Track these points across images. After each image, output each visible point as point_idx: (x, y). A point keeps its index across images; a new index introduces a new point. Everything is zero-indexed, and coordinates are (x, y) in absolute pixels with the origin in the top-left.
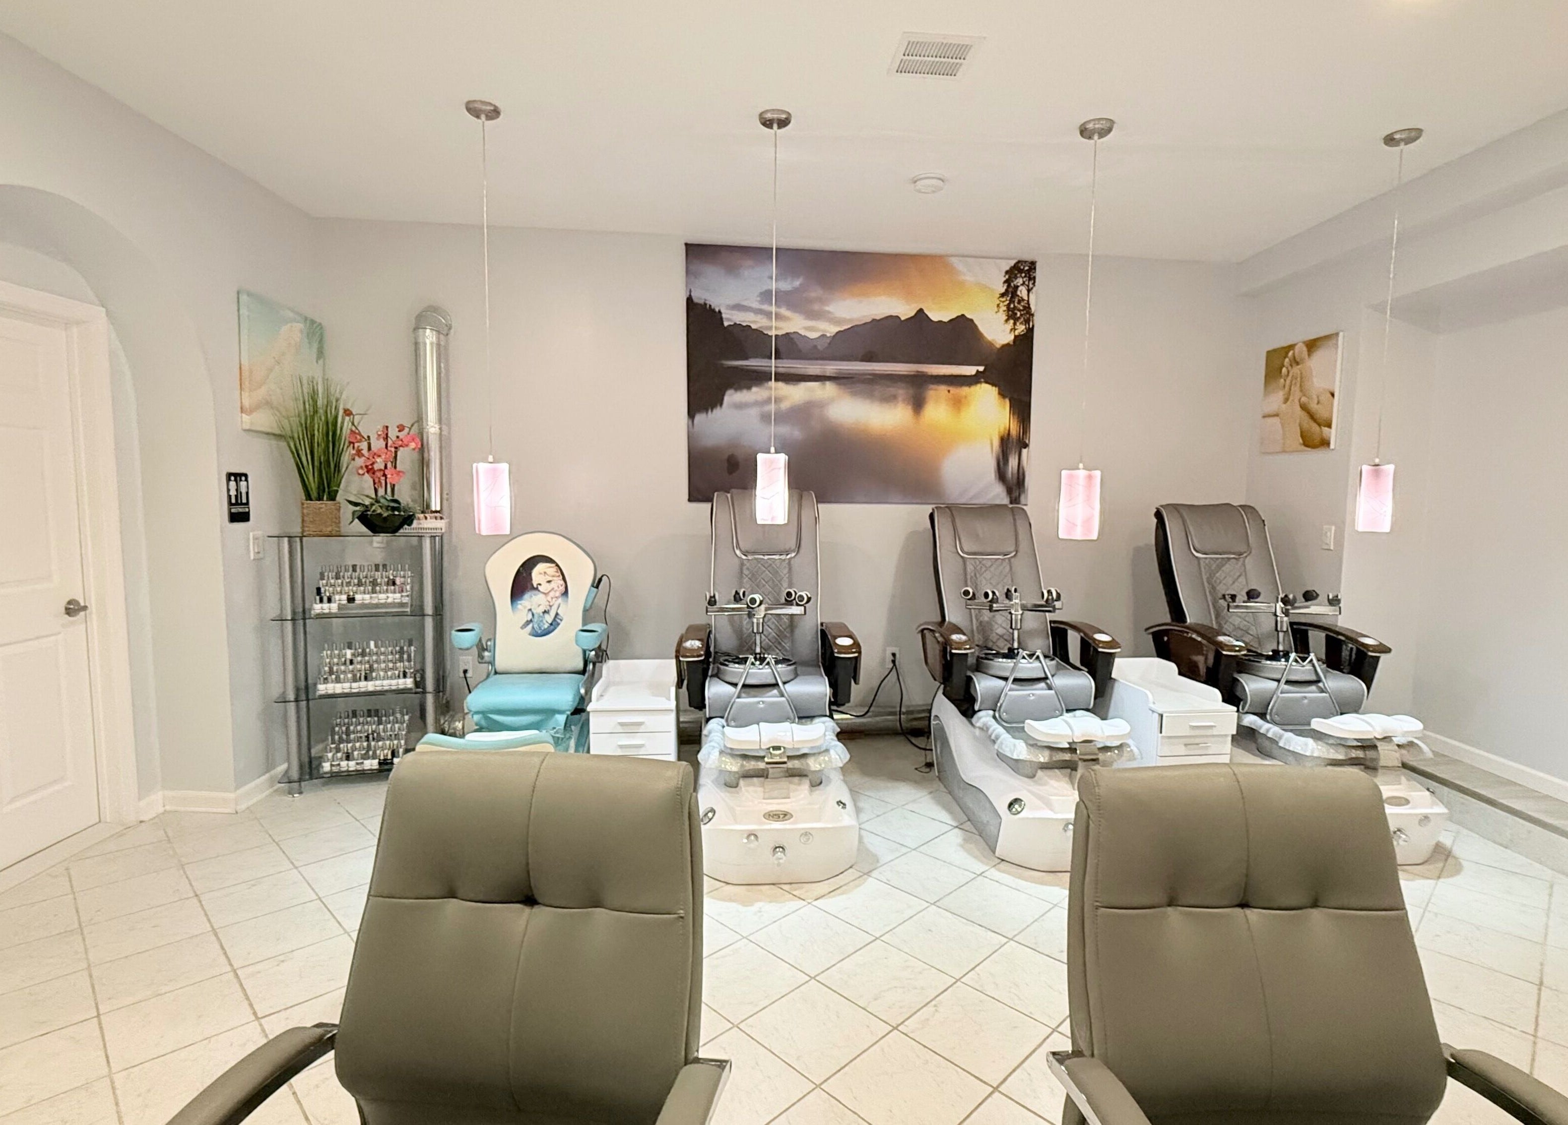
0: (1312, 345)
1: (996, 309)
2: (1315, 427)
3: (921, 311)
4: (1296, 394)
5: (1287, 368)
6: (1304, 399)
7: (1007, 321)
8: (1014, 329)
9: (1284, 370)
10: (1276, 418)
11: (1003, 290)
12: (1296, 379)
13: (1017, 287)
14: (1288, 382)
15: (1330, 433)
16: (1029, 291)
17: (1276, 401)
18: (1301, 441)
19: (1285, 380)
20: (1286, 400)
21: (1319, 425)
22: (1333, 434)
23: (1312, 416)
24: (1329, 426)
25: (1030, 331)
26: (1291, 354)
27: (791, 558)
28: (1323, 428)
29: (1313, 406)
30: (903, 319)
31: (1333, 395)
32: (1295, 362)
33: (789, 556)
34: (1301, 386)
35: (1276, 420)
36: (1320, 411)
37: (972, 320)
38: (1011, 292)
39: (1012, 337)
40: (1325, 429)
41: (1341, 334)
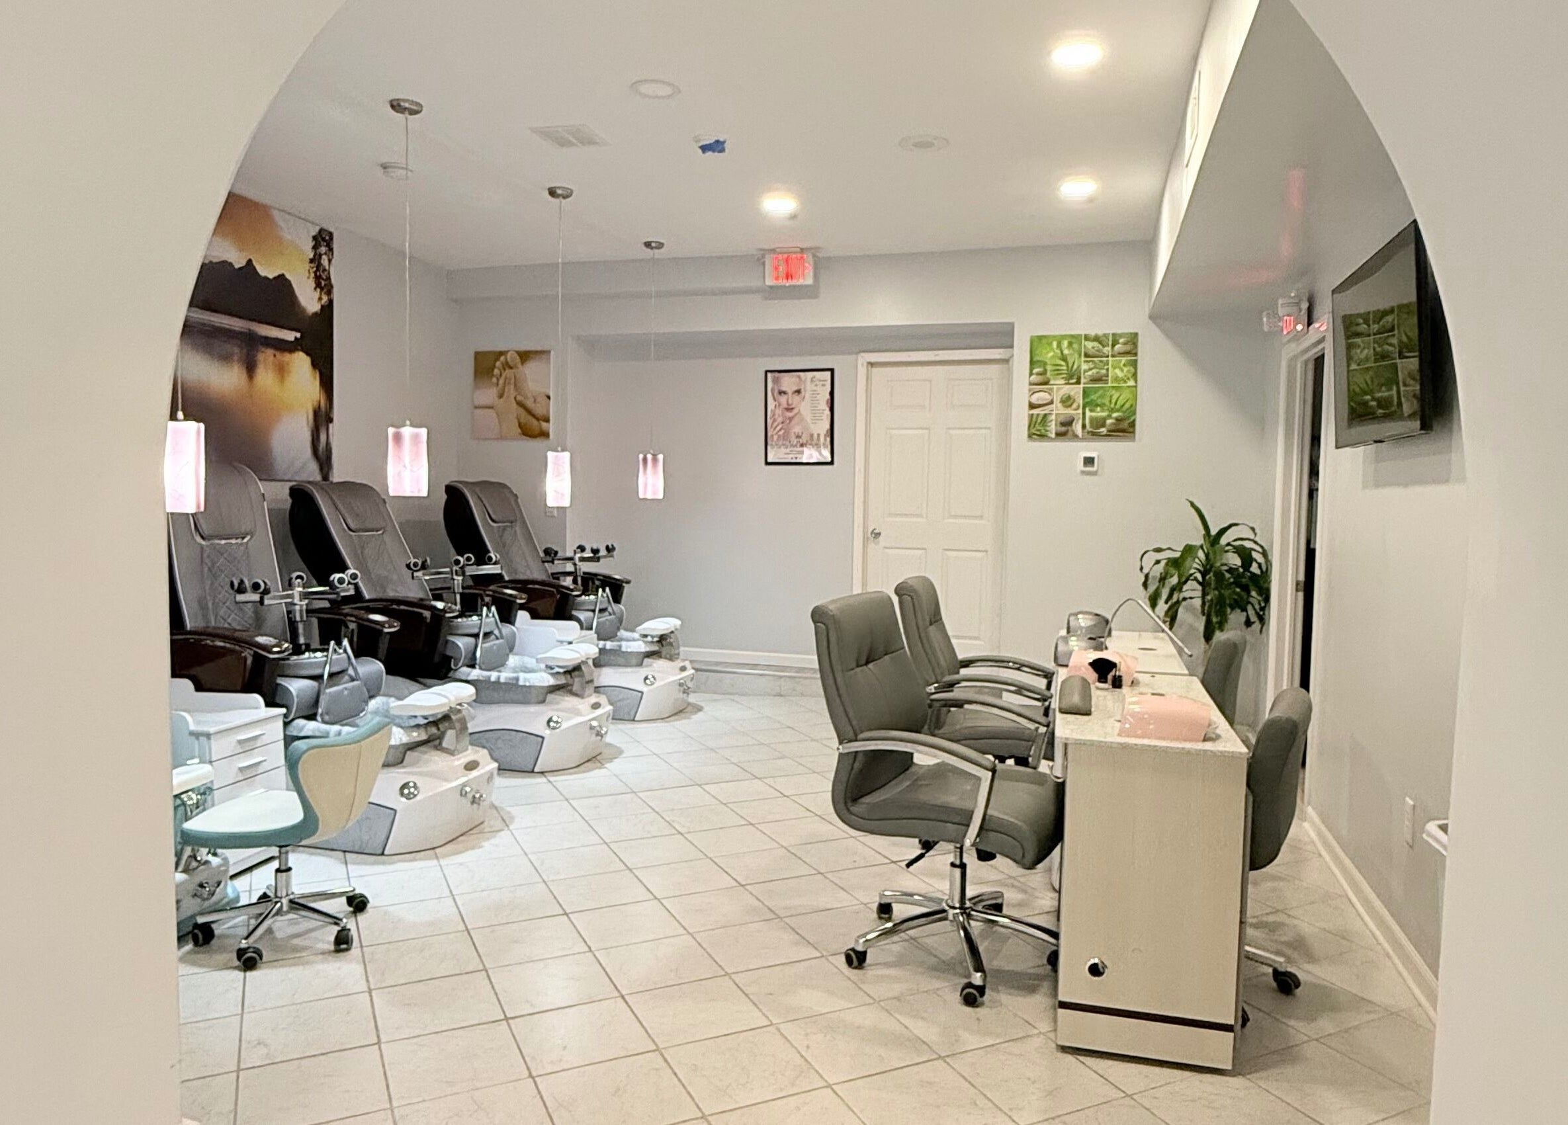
0: (525, 356)
1: (307, 275)
2: (535, 422)
3: (250, 261)
4: (511, 391)
5: (499, 369)
6: (519, 398)
7: (315, 289)
8: (320, 299)
9: (496, 371)
10: (490, 410)
11: (311, 256)
12: (510, 379)
13: (320, 255)
14: (501, 382)
15: (549, 428)
16: (330, 261)
17: (488, 395)
18: (519, 430)
19: (498, 380)
20: (501, 396)
21: (538, 419)
22: (552, 428)
23: (529, 412)
24: (547, 420)
25: (331, 302)
26: (502, 358)
27: (247, 543)
28: (541, 422)
29: (529, 403)
30: (237, 266)
31: (549, 397)
32: (507, 366)
33: (245, 540)
34: (515, 385)
35: (491, 412)
36: (539, 410)
37: (289, 282)
38: (316, 260)
39: (320, 307)
40: (544, 424)
41: (552, 353)
